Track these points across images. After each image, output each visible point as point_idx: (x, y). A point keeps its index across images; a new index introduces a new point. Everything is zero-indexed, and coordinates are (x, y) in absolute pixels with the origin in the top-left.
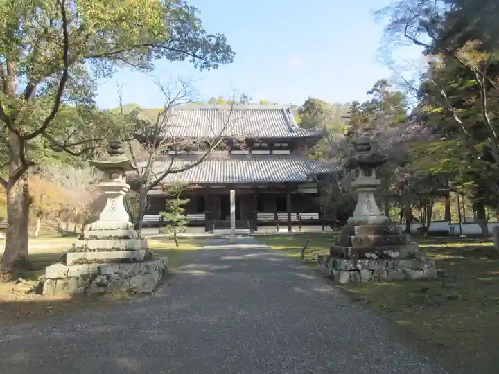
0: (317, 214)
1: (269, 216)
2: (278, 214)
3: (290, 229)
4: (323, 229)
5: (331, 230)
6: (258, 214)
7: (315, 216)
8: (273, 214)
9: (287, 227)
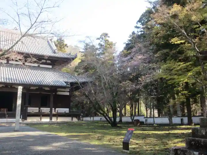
0: (68, 109)
1: (35, 110)
2: (41, 108)
3: (51, 119)
4: (72, 119)
5: (77, 120)
6: (28, 108)
7: (67, 110)
8: (38, 108)
9: (49, 118)
